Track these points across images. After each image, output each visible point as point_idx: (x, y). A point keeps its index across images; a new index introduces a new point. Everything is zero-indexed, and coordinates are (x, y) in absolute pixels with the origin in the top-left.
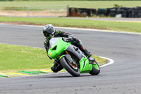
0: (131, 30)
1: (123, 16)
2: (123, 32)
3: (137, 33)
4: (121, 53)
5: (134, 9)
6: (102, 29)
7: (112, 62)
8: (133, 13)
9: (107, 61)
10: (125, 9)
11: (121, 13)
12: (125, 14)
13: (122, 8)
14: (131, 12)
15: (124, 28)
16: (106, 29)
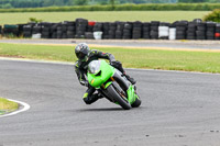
0: (56, 58)
1: (42, 37)
2: (43, 61)
3: (65, 63)
4: (41, 94)
5: (60, 25)
6: (11, 56)
7: (27, 107)
8: (59, 32)
9: (19, 106)
10: (47, 25)
11: (40, 31)
12: (47, 33)
13: (41, 24)
14: (56, 30)
15: (46, 55)
16: (17, 56)
